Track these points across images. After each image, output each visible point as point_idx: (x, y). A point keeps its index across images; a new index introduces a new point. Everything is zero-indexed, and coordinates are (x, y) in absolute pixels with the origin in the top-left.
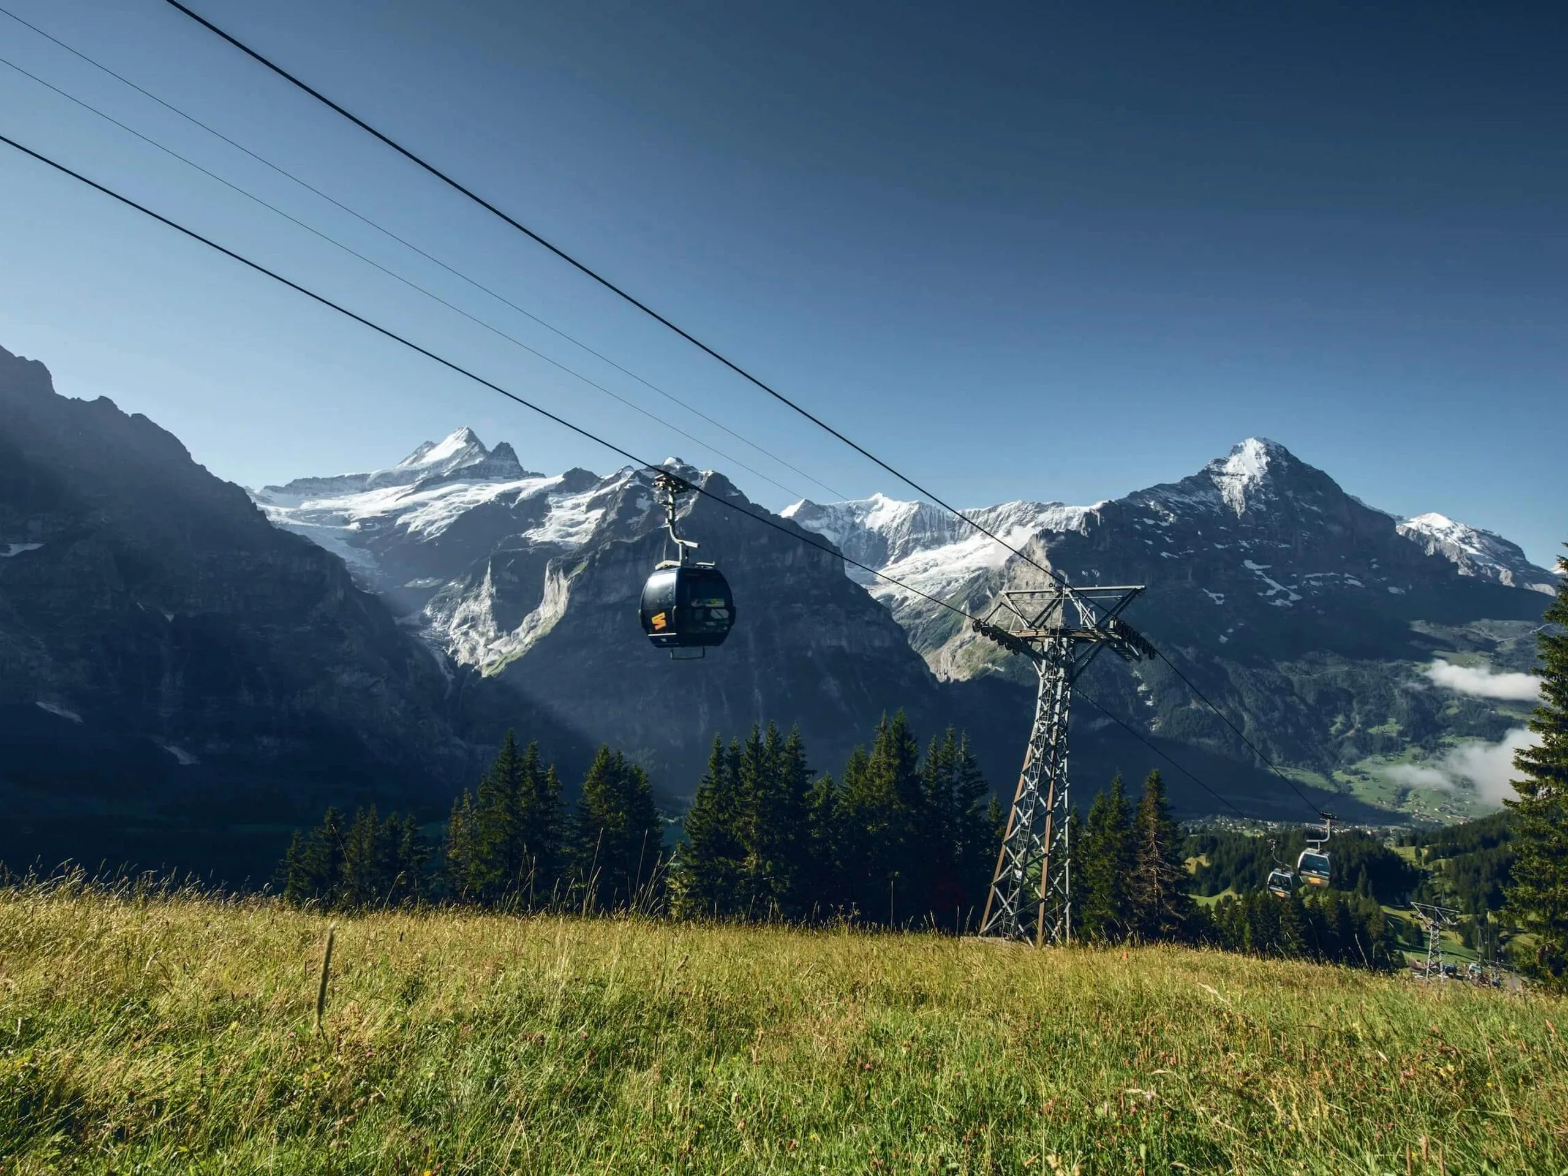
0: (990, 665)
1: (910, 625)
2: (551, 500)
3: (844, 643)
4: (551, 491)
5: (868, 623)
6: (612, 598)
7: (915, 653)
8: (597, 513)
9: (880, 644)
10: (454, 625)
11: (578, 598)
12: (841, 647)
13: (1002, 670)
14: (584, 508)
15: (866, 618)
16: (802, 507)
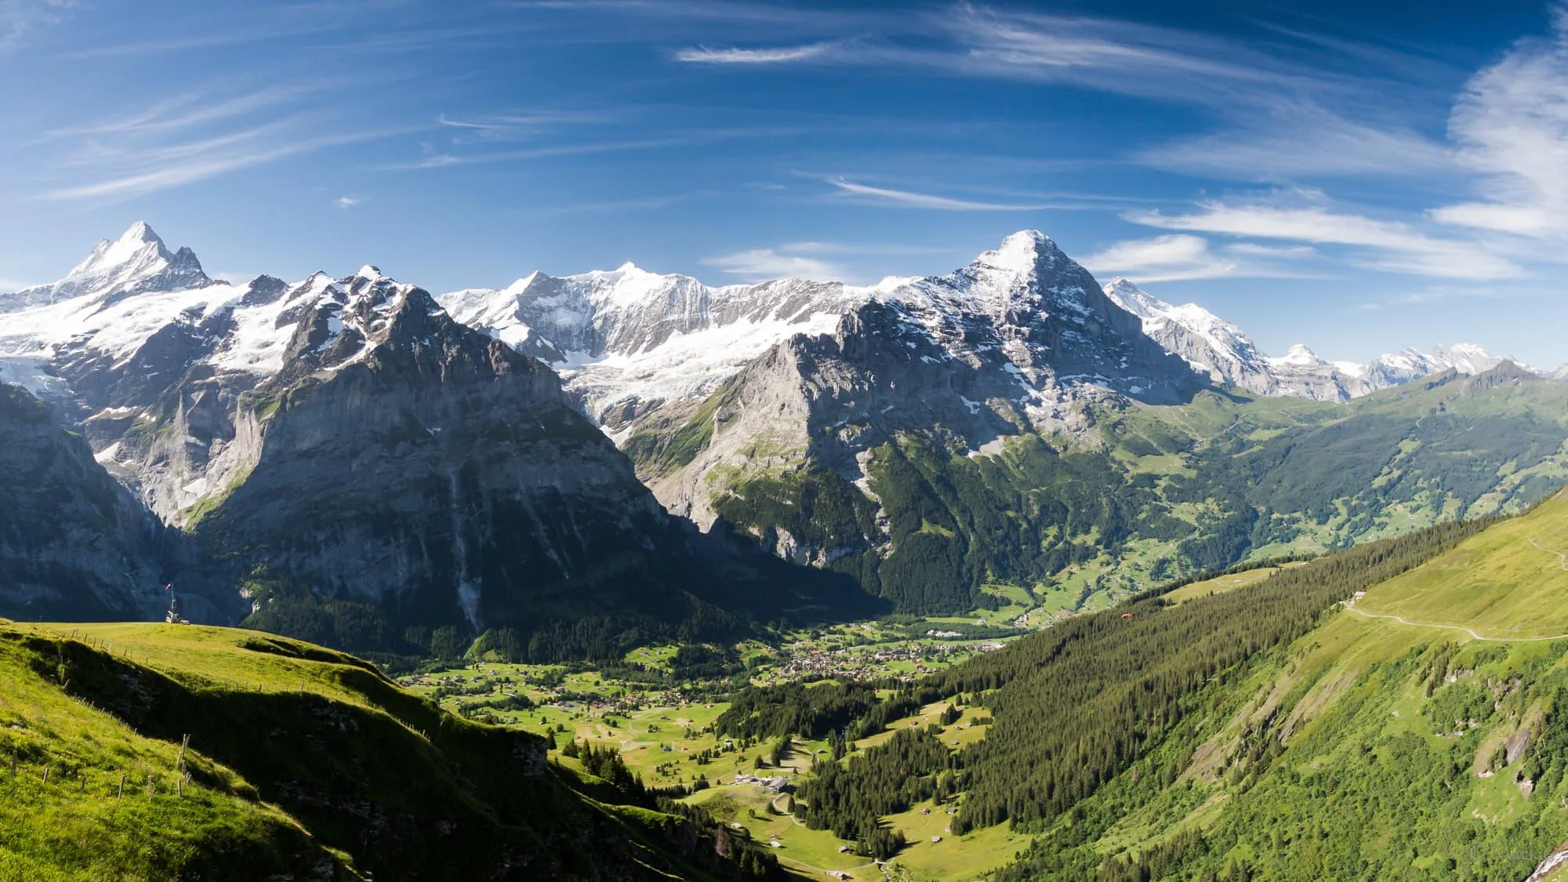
0: (731, 492)
1: (655, 436)
2: (237, 314)
3: (557, 484)
4: (238, 304)
5: (584, 458)
6: (305, 445)
7: (639, 484)
8: (292, 328)
9: (599, 482)
10: (148, 464)
11: (271, 446)
12: (554, 489)
13: (743, 498)
14: (272, 324)
15: (583, 454)
16: (535, 280)
